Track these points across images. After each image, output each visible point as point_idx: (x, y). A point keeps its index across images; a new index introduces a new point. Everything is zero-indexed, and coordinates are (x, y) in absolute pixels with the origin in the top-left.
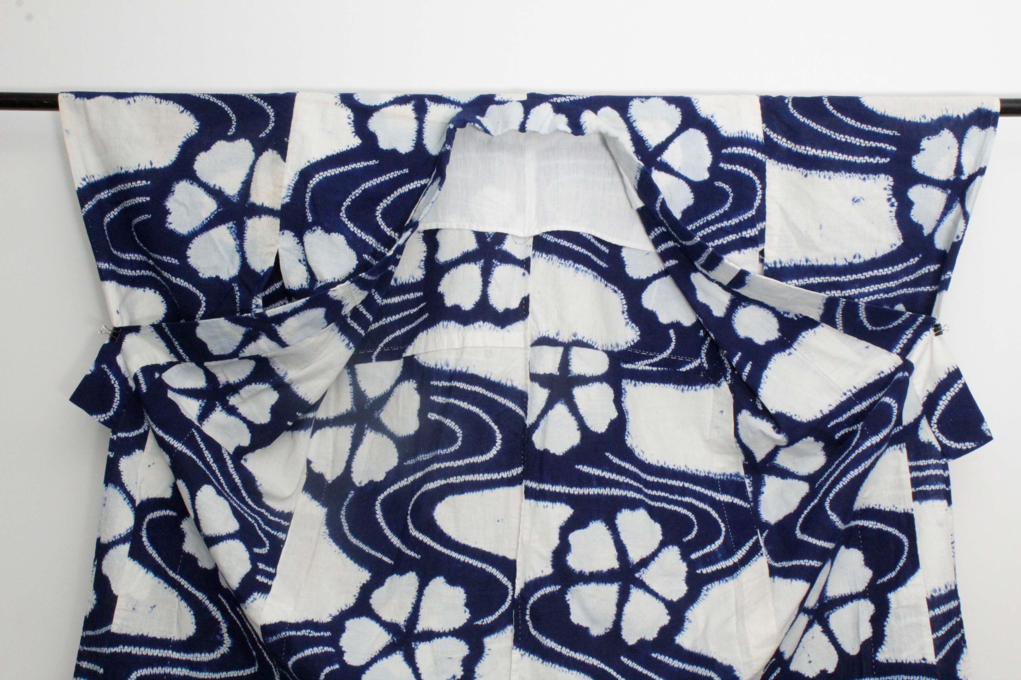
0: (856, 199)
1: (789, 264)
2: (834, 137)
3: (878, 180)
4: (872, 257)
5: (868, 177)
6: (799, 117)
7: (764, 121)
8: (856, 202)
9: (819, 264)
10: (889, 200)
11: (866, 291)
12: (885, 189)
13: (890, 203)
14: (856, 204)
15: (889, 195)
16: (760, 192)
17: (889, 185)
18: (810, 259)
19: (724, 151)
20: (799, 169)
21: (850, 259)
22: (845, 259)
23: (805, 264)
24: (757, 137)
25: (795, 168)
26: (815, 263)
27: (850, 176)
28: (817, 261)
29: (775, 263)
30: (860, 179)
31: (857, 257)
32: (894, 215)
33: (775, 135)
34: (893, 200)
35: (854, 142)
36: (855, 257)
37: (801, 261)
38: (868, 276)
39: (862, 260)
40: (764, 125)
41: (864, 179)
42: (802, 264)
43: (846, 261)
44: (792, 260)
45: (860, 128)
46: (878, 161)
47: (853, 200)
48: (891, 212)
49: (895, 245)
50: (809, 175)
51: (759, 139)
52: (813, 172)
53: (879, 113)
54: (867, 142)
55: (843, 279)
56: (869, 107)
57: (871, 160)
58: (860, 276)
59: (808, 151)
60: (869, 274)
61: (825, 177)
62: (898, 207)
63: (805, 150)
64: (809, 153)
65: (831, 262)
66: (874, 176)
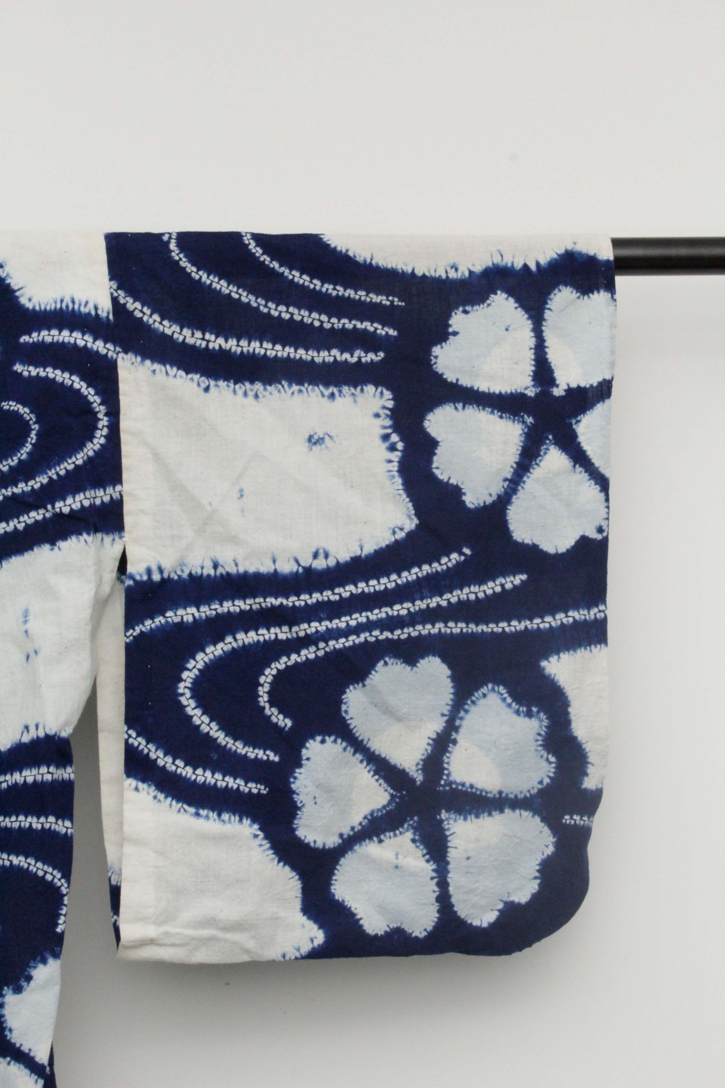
0: (316, 437)
1: (179, 573)
2: (266, 310)
3: (360, 398)
4: (353, 555)
5: (340, 392)
6: (190, 268)
7: (113, 275)
8: (315, 444)
9: (241, 570)
10: (386, 437)
11: (343, 625)
12: (377, 415)
13: (387, 444)
14: (316, 448)
15: (385, 428)
16: (104, 422)
17: (384, 408)
18: (221, 562)
19: (24, 339)
20: (190, 376)
21: (306, 561)
22: (297, 561)
23: (212, 572)
24: (96, 308)
25: (181, 373)
26: (232, 570)
27: (300, 391)
28: (236, 565)
29: (149, 571)
30: (323, 395)
31: (321, 556)
32: (396, 469)
33: (138, 305)
34: (395, 438)
35: (307, 320)
36: (316, 555)
37: (202, 568)
38: (346, 595)
39: (331, 562)
40: (114, 285)
41: (332, 395)
42: (205, 572)
43: (299, 565)
44: (182, 564)
45: (320, 291)
46: (360, 358)
47: (310, 438)
48: (390, 461)
49: (401, 529)
50: (212, 389)
51: (100, 312)
52: (222, 383)
53: (360, 259)
54: (334, 320)
55: (292, 601)
56: (339, 249)
57: (346, 356)
58: (328, 595)
59: (208, 341)
60: (347, 591)
61: (245, 394)
62: (404, 451)
63: (203, 339)
64: (211, 346)
65: (266, 567)
66: (353, 390)
